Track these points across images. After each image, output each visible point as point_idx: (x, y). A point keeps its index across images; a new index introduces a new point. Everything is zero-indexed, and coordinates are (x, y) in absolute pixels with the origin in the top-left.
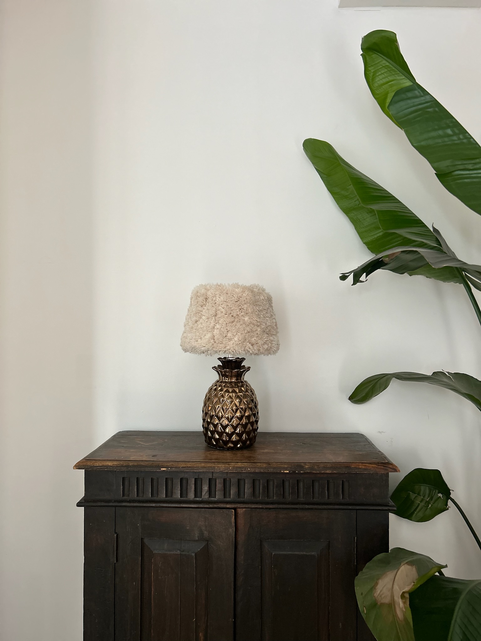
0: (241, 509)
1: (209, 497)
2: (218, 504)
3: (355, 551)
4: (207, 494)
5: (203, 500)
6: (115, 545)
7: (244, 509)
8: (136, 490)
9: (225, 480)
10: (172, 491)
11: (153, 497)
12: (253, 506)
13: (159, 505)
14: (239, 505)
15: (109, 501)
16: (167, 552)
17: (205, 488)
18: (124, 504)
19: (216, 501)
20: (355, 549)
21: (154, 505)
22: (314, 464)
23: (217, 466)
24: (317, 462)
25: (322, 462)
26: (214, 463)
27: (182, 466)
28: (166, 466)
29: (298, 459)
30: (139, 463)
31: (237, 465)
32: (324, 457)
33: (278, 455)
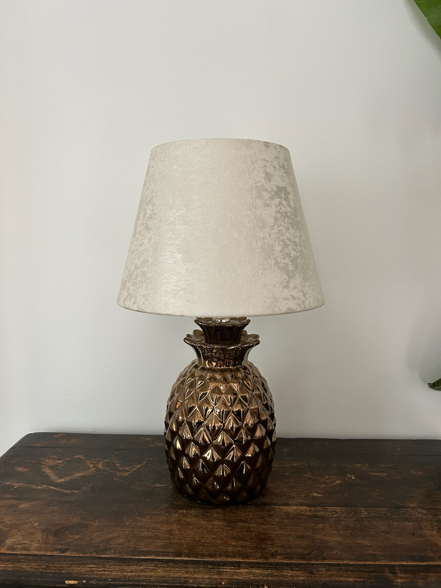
22: (413, 570)
23: (194, 578)
24: (419, 564)
25: (429, 565)
26: (186, 567)
27: (112, 577)
28: (77, 573)
29: (370, 552)
30: (17, 565)
31: (236, 574)
32: (422, 536)
33: (321, 526)
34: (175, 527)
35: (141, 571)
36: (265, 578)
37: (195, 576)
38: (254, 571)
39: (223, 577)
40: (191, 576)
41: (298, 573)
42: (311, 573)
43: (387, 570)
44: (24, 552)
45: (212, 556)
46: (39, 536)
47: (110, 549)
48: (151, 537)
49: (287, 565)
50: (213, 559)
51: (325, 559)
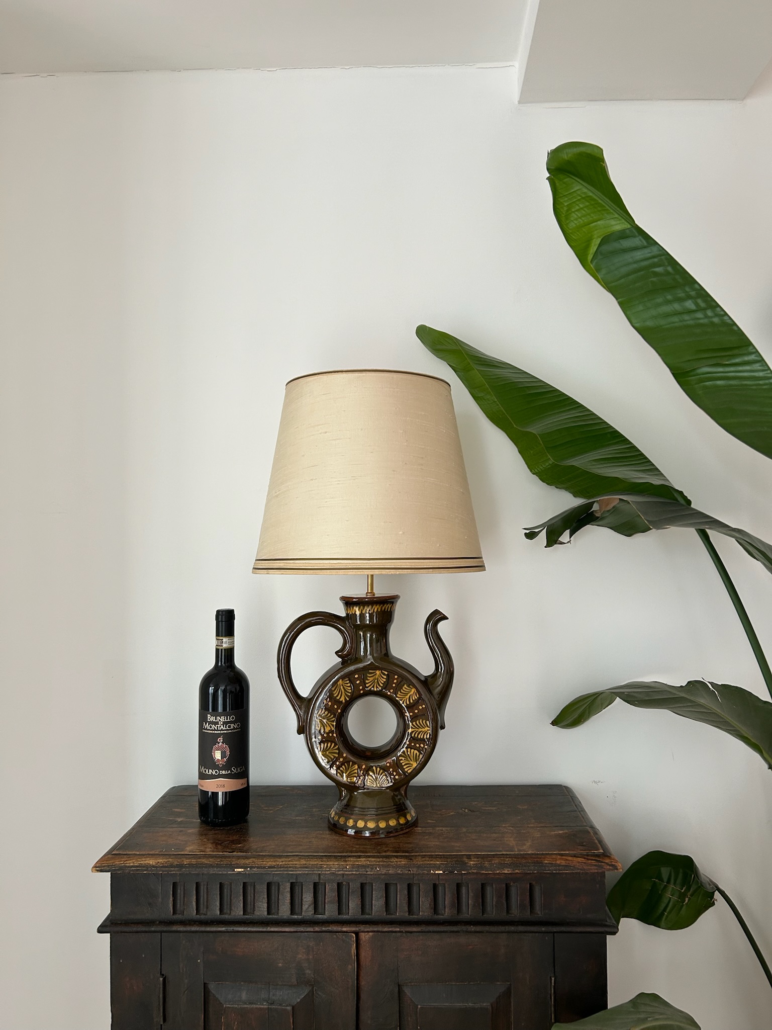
0: (366, 933)
1: (315, 913)
2: (329, 927)
3: (553, 1000)
4: (312, 909)
5: (305, 918)
6: (161, 996)
7: (371, 934)
8: (194, 904)
9: (339, 885)
10: (254, 903)
11: (223, 914)
12: (386, 929)
13: (232, 928)
14: (362, 928)
15: (150, 923)
16: (246, 1006)
17: (308, 898)
18: (174, 928)
19: (326, 919)
20: (553, 997)
21: (223, 929)
22: (483, 857)
23: (327, 865)
24: (489, 853)
25: (496, 854)
26: (322, 858)
27: (268, 865)
28: (243, 864)
29: (458, 849)
30: (199, 860)
31: (358, 861)
32: (501, 841)
33: (427, 837)
34: (313, 840)
35: (289, 861)
36: (378, 863)
37: (328, 863)
38: (370, 859)
39: (347, 863)
40: (325, 863)
41: (401, 860)
42: (411, 859)
43: (465, 856)
44: (201, 853)
45: (340, 853)
46: (210, 845)
47: (265, 851)
48: (295, 845)
49: (395, 856)
50: (341, 854)
51: (422, 852)
